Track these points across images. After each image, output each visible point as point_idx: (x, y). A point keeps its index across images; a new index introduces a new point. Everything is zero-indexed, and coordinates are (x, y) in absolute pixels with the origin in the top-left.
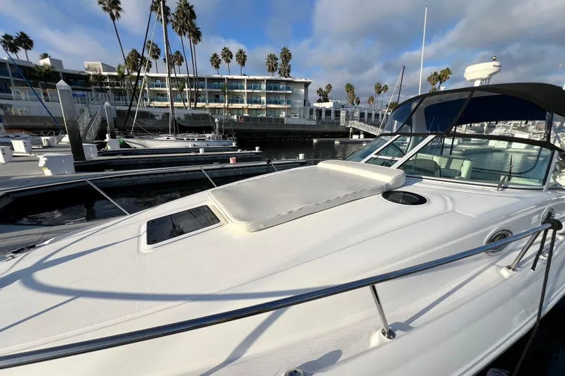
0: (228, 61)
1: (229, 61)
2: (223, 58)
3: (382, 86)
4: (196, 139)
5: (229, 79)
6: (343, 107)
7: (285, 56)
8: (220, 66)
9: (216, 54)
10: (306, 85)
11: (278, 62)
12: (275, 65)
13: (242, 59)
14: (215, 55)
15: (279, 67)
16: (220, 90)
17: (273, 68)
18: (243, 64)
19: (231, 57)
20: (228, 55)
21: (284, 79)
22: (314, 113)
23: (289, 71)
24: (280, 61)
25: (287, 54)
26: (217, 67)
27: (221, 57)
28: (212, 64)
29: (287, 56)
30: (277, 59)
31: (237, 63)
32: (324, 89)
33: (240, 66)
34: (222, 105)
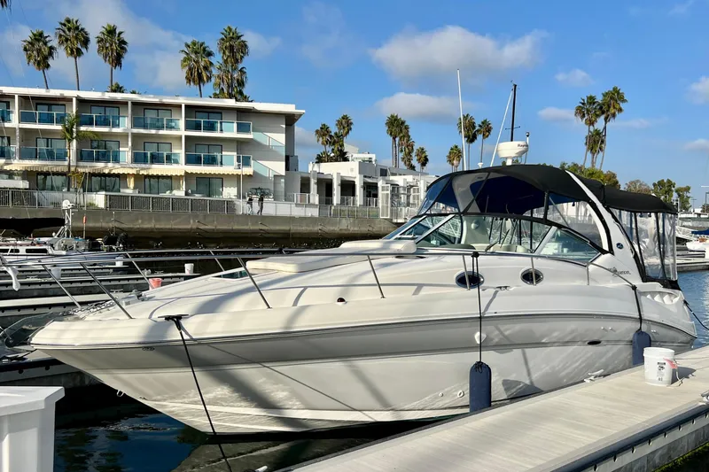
0: (76, 53)
1: (79, 53)
2: (61, 43)
3: (478, 122)
4: (22, 250)
5: (81, 101)
6: (384, 173)
7: (231, 48)
8: (50, 62)
9: (41, 34)
10: (290, 120)
11: (212, 59)
12: (206, 68)
13: (115, 50)
14: (39, 37)
15: (215, 72)
16: (59, 127)
17: (200, 75)
18: (117, 61)
19: (86, 42)
20: (75, 38)
21: (231, 103)
22: (313, 187)
23: (241, 83)
24: (217, 59)
25: (236, 44)
26: (43, 64)
27: (54, 42)
28: (29, 57)
29: (235, 48)
30: (210, 54)
31: (101, 58)
32: (334, 129)
33: (108, 66)
34: (60, 166)
